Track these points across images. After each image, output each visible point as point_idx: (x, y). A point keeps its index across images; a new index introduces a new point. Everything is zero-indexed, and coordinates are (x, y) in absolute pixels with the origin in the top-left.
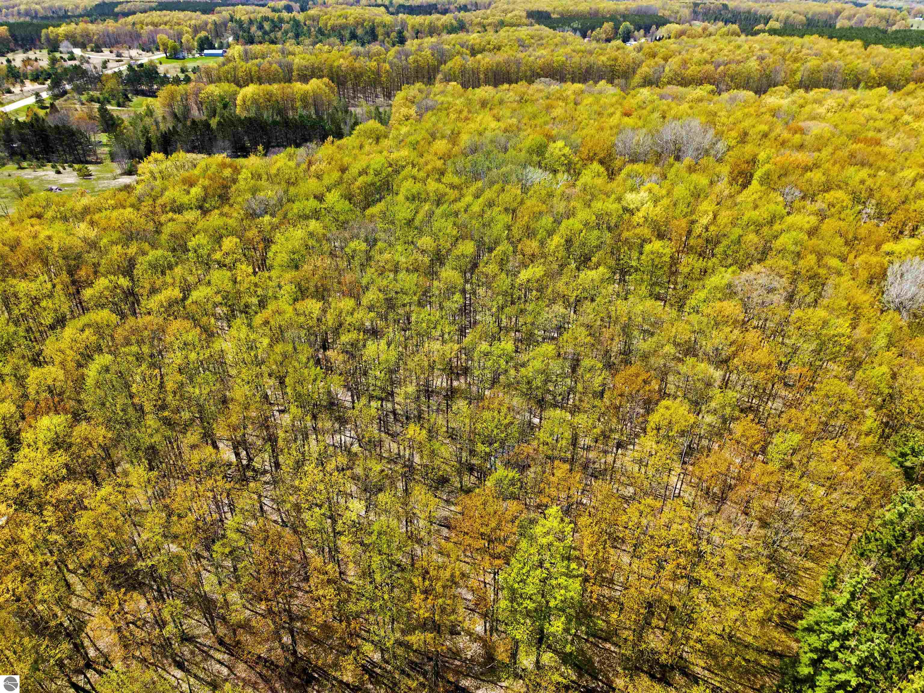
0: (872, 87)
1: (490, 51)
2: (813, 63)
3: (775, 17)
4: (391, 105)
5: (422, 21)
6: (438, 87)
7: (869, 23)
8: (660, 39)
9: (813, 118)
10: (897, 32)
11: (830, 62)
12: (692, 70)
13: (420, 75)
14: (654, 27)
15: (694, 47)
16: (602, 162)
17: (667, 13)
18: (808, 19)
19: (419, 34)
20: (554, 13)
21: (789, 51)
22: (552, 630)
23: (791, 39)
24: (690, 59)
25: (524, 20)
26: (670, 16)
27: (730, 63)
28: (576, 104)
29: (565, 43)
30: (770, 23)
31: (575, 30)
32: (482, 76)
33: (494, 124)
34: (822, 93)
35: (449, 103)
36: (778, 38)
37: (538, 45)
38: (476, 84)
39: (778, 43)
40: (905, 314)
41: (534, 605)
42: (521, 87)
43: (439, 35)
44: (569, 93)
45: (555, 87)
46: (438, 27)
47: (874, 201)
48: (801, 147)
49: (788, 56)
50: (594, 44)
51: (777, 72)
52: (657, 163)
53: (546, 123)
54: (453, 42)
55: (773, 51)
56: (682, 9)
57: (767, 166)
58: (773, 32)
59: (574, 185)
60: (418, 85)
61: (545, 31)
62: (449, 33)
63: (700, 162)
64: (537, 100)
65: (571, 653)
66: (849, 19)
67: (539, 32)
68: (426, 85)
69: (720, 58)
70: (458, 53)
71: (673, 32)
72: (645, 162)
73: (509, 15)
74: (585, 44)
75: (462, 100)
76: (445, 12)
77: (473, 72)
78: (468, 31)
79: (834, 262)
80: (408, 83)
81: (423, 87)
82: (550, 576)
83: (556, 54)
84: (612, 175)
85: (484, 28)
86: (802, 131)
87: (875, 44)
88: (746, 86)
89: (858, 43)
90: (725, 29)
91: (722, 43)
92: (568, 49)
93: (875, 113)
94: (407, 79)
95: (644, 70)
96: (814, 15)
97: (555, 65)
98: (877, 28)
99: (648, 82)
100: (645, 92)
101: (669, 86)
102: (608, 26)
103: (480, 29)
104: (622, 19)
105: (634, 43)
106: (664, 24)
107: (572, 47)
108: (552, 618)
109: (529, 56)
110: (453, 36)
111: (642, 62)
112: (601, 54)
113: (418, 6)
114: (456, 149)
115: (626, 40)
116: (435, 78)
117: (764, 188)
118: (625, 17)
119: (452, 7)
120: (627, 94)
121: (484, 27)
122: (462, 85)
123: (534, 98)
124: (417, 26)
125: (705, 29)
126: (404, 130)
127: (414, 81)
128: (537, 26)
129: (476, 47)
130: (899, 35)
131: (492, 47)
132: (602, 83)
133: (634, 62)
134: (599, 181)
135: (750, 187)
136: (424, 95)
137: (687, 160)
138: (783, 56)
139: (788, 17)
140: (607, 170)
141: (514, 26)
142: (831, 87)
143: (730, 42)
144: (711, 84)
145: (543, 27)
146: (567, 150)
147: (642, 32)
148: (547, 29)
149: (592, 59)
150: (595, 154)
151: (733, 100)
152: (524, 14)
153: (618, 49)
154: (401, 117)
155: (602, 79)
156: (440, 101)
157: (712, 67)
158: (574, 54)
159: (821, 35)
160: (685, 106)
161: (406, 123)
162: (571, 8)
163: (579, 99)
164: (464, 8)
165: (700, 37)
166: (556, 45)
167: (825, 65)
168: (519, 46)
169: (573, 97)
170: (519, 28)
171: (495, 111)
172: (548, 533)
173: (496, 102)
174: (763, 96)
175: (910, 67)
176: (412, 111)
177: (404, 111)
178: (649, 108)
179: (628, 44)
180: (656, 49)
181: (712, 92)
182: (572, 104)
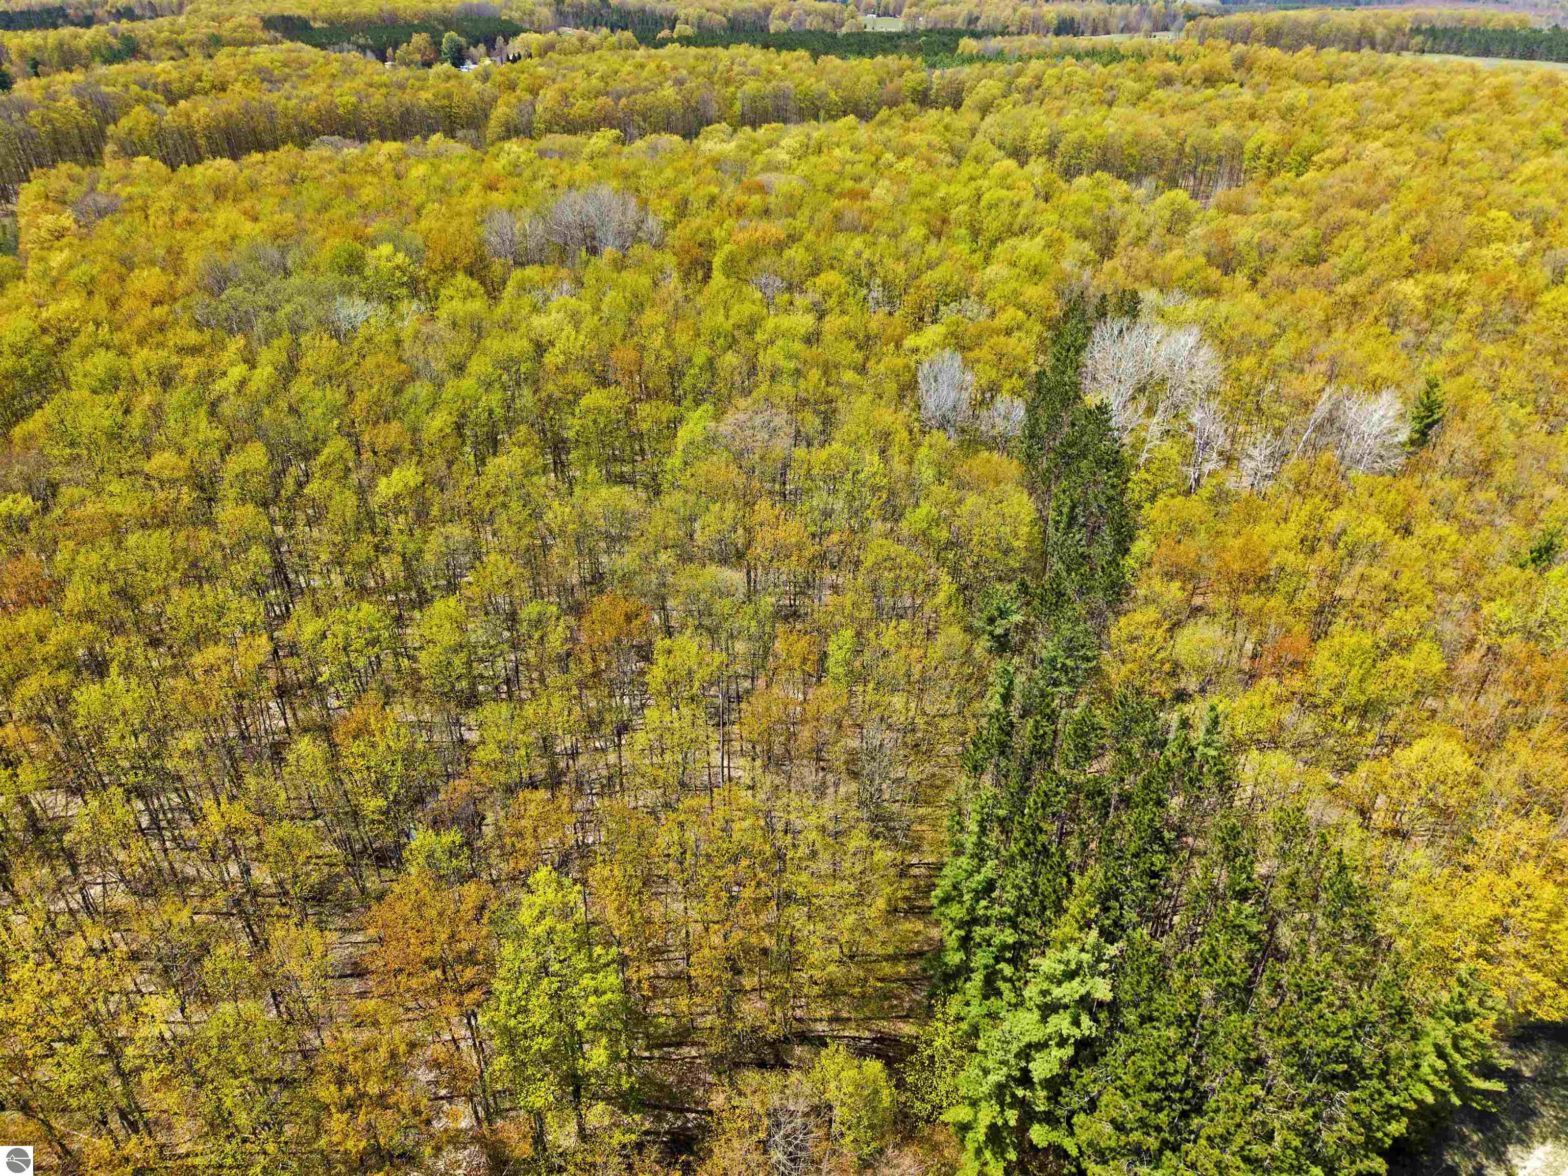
0: (834, 118)
1: (206, 93)
2: (752, 86)
3: (682, 16)
4: (13, 214)
5: (39, 41)
6: (111, 167)
7: (812, 23)
8: (515, 60)
9: (774, 167)
10: (849, 35)
11: (774, 83)
12: (580, 107)
13: (65, 149)
14: (500, 39)
15: (572, 69)
16: (470, 272)
17: (516, 15)
18: (729, 20)
19: (40, 68)
20: (315, 19)
21: (715, 68)
22: (591, 1066)
23: (713, 51)
24: (573, 90)
25: (259, 34)
26: (522, 19)
27: (633, 92)
28: (398, 177)
29: (349, 72)
30: (678, 26)
31: (362, 49)
32: (202, 142)
33: (248, 227)
34: (774, 130)
35: (145, 197)
36: (693, 50)
37: (300, 77)
38: (195, 158)
39: (696, 58)
40: (952, 431)
41: (550, 1040)
42: (287, 154)
43: (86, 67)
44: (381, 159)
45: (352, 151)
46: (80, 53)
47: (878, 281)
48: (766, 212)
49: (716, 78)
50: (403, 72)
51: (705, 103)
52: (562, 263)
53: (349, 216)
54: (122, 80)
55: (692, 71)
56: (538, 9)
57: (727, 248)
58: (686, 41)
59: (433, 319)
60: (64, 168)
61: (308, 52)
62: (108, 61)
63: (630, 252)
64: (322, 177)
65: (632, 1088)
66: (784, 17)
67: (294, 55)
68: (83, 167)
69: (616, 85)
70: (138, 101)
71: (534, 46)
72: (542, 263)
73: (228, 25)
74: (385, 72)
75: (172, 188)
76: (88, 22)
77: (181, 135)
78: (148, 58)
79: (849, 376)
80: (41, 166)
81: (77, 170)
82: (565, 984)
83: (338, 91)
84: (493, 291)
85: (180, 50)
86: (762, 189)
87: (826, 53)
88: (669, 128)
89: (802, 53)
90: (614, 39)
91: (614, 60)
92: (359, 83)
93: (849, 154)
94: (37, 156)
95: (500, 112)
96: (737, 13)
97: (340, 111)
98: (823, 32)
99: (511, 131)
100: (514, 148)
101: (549, 136)
102: (419, 39)
103: (173, 53)
104: (441, 28)
105: (472, 67)
106: (516, 34)
107: (365, 79)
108: (586, 1047)
109: (288, 99)
110: (116, 67)
111: (495, 99)
112: (421, 88)
113: (22, 13)
114: (182, 284)
115: (458, 60)
116: (100, 152)
117: (733, 280)
118: (447, 24)
119: (100, 12)
120: (486, 153)
121: (181, 48)
122: (164, 161)
123: (316, 173)
124: (31, 51)
125: (582, 40)
126: (58, 259)
127: (54, 161)
128: (288, 45)
129: (175, 87)
130: (852, 40)
131: (208, 86)
132: (437, 137)
133: (482, 100)
134: (477, 305)
135: (712, 282)
136: (84, 188)
137: (609, 252)
138: (709, 76)
139: (701, 18)
140: (483, 283)
141: (244, 44)
142: (785, 121)
143: (625, 60)
144: (612, 127)
145: (300, 44)
146: (400, 258)
147: (482, 48)
148: (309, 47)
149: (407, 98)
150: (455, 259)
151: (654, 149)
152: (256, 22)
153: (448, 78)
154: (43, 233)
155: (434, 132)
156: (124, 195)
157: (609, 101)
158: (371, 90)
159: (753, 43)
160: (583, 168)
161: (57, 244)
162: (345, 10)
163: (402, 167)
164: (128, 14)
165: (578, 52)
166: (334, 76)
167: (769, 87)
168: (263, 80)
169: (390, 166)
170: (255, 49)
171: (247, 204)
172: (542, 913)
173: (242, 186)
174: (695, 141)
175: (876, 85)
176: (67, 220)
177: (48, 220)
178: (527, 173)
179: (464, 70)
180: (513, 76)
181: (617, 140)
182: (391, 180)
